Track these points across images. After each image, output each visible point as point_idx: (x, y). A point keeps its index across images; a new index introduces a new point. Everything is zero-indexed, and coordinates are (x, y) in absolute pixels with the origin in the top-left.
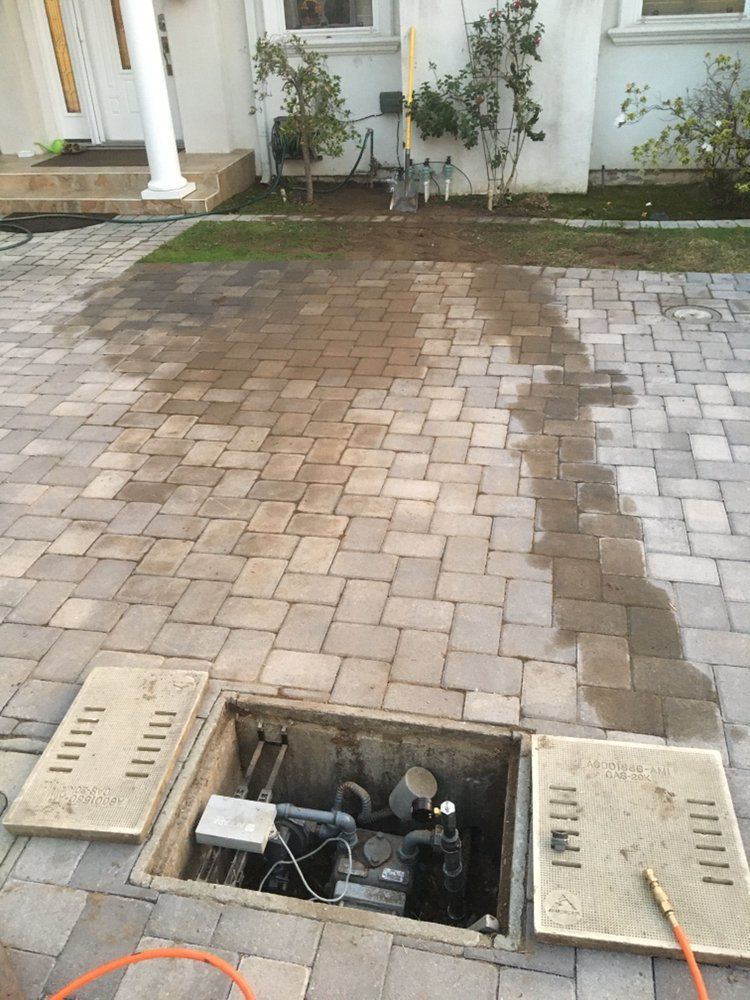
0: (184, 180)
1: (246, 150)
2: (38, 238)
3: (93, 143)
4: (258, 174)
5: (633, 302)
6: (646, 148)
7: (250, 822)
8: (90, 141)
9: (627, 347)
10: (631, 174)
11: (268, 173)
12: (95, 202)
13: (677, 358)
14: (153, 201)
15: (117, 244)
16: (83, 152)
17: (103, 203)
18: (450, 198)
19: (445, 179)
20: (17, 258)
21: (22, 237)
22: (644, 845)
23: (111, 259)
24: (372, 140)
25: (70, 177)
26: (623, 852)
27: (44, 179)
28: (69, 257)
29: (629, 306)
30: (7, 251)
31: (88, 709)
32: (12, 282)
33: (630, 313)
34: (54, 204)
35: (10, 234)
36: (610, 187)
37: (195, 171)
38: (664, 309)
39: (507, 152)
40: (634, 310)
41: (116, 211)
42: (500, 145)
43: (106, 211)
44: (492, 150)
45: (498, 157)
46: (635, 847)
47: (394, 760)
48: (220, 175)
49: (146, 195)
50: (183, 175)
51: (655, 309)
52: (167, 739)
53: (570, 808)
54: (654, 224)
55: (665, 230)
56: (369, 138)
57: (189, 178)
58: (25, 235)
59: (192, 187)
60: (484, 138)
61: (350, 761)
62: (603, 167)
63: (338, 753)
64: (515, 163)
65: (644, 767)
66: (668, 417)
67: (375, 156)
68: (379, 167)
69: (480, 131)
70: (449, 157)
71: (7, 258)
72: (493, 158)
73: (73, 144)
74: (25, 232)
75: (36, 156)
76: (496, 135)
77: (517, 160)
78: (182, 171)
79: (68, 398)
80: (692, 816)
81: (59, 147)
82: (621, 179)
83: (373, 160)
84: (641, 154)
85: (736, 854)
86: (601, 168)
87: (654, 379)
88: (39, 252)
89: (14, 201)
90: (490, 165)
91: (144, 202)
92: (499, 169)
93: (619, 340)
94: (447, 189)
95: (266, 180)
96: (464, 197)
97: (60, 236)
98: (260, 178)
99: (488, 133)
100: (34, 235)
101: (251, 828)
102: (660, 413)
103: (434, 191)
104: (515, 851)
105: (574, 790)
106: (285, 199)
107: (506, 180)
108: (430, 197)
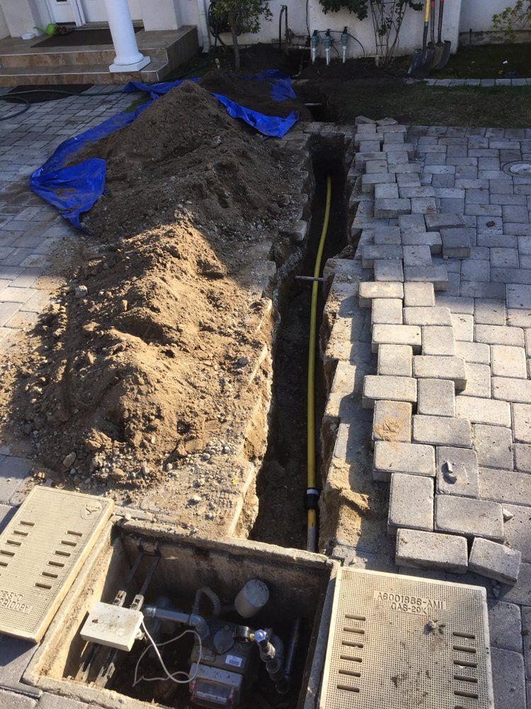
0: (141, 55)
1: (190, 26)
2: (34, 108)
3: (77, 25)
4: (200, 46)
5: (478, 158)
6: (505, 15)
7: (121, 627)
8: (74, 23)
9: (468, 202)
10: (493, 34)
11: (208, 44)
12: (75, 76)
13: (508, 210)
14: (118, 73)
15: (89, 111)
16: (69, 33)
17: (82, 76)
18: (347, 60)
19: (342, 46)
20: (16, 126)
21: (22, 107)
22: (413, 674)
23: (83, 125)
24: (286, 15)
25: (58, 56)
26: (395, 680)
27: (39, 57)
28: (53, 124)
29: (475, 162)
30: (9, 120)
31: (23, 523)
32: (10, 147)
33: (474, 169)
34: (47, 78)
35: (13, 105)
36: (477, 46)
37: (150, 47)
38: (502, 164)
39: (391, 22)
40: (477, 166)
41: (92, 82)
42: (385, 16)
43: (85, 82)
44: (380, 21)
45: (384, 26)
46: (405, 676)
47: (238, 572)
48: (168, 50)
49: (113, 69)
50: (140, 51)
51: (495, 164)
52: (71, 556)
53: (358, 636)
54: (506, 81)
55: (515, 87)
56: (284, 13)
57: (144, 53)
58: (24, 105)
59: (147, 60)
60: (373, 11)
61: (208, 570)
62: (471, 30)
63: (198, 564)
64: (398, 31)
65: (423, 600)
66: (492, 267)
67: (289, 27)
68: (293, 35)
69: (369, 6)
70: (346, 28)
71: (9, 126)
72: (380, 28)
73: (61, 27)
74: (25, 103)
75: (35, 38)
76: (382, 8)
77: (399, 28)
78: (138, 47)
79: (35, 251)
80: (455, 648)
81: (51, 31)
82: (486, 39)
83: (288, 30)
84: (499, 21)
85: (486, 685)
86: (469, 31)
87: (485, 232)
88: (32, 120)
89: (18, 77)
90: (377, 34)
91: (112, 74)
92: (385, 37)
93: (461, 194)
94: (344, 54)
95: (206, 50)
96: (358, 59)
97: (49, 106)
98: (202, 48)
99: (375, 7)
100: (31, 105)
101: (121, 631)
102: (486, 263)
103: (335, 55)
104: (313, 669)
105: (364, 619)
106: (218, 66)
107: (390, 46)
108: (331, 60)
